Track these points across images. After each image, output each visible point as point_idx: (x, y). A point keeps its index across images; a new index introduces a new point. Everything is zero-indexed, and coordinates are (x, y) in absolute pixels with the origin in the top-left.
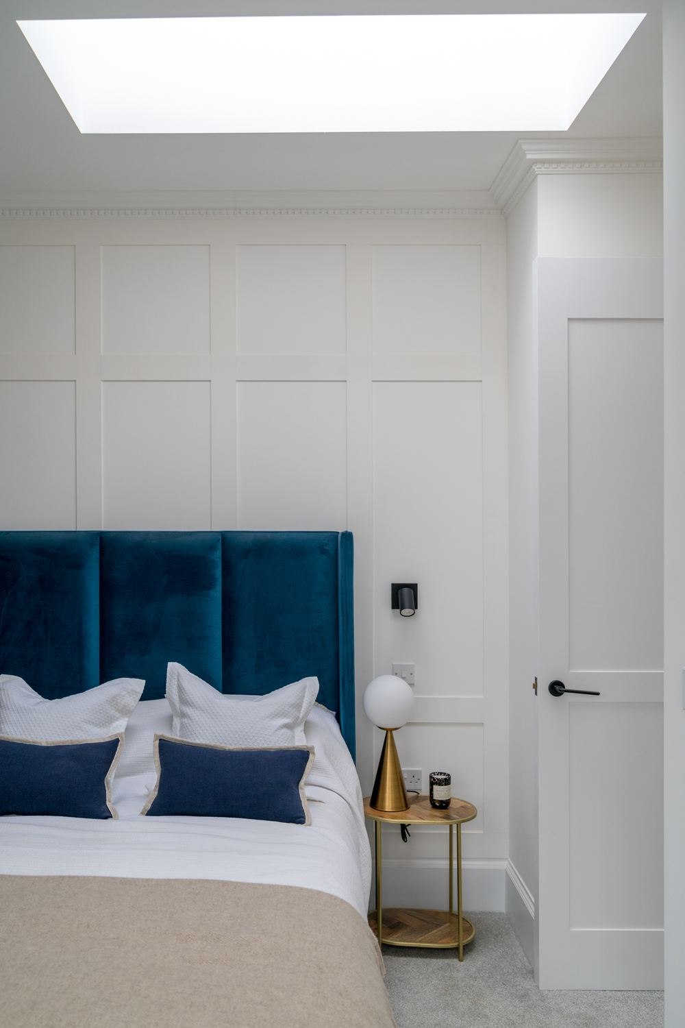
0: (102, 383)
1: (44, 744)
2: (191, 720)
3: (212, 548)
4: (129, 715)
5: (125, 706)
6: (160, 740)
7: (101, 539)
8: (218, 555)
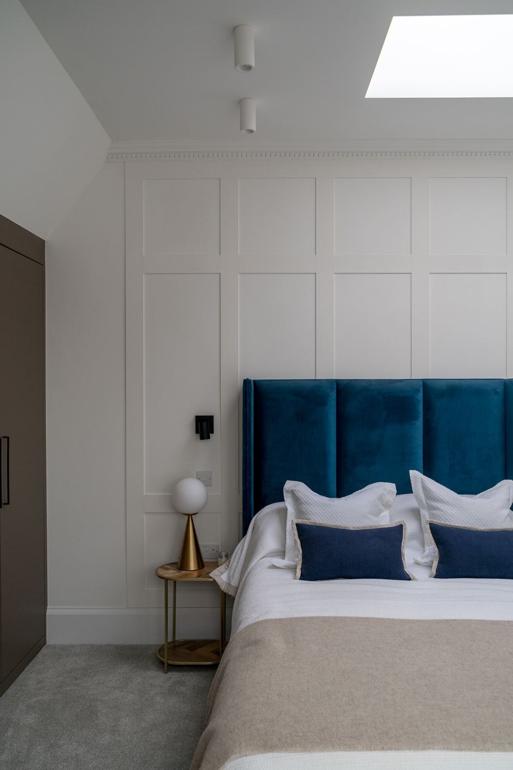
0: (334, 275)
1: (352, 529)
2: (442, 511)
3: (417, 391)
4: (389, 508)
5: (387, 502)
6: (430, 524)
7: (337, 385)
8: (420, 396)
